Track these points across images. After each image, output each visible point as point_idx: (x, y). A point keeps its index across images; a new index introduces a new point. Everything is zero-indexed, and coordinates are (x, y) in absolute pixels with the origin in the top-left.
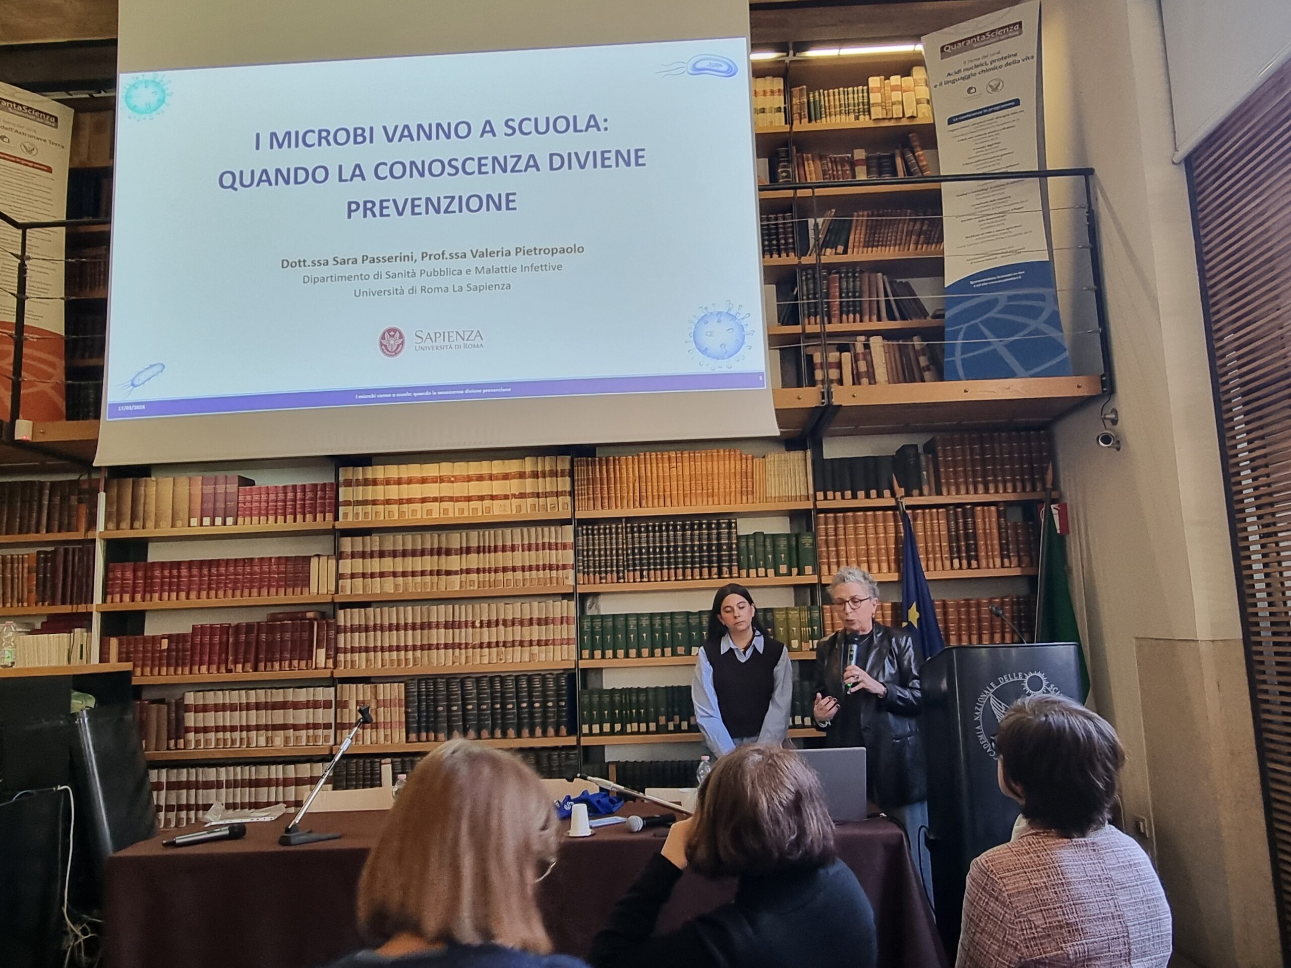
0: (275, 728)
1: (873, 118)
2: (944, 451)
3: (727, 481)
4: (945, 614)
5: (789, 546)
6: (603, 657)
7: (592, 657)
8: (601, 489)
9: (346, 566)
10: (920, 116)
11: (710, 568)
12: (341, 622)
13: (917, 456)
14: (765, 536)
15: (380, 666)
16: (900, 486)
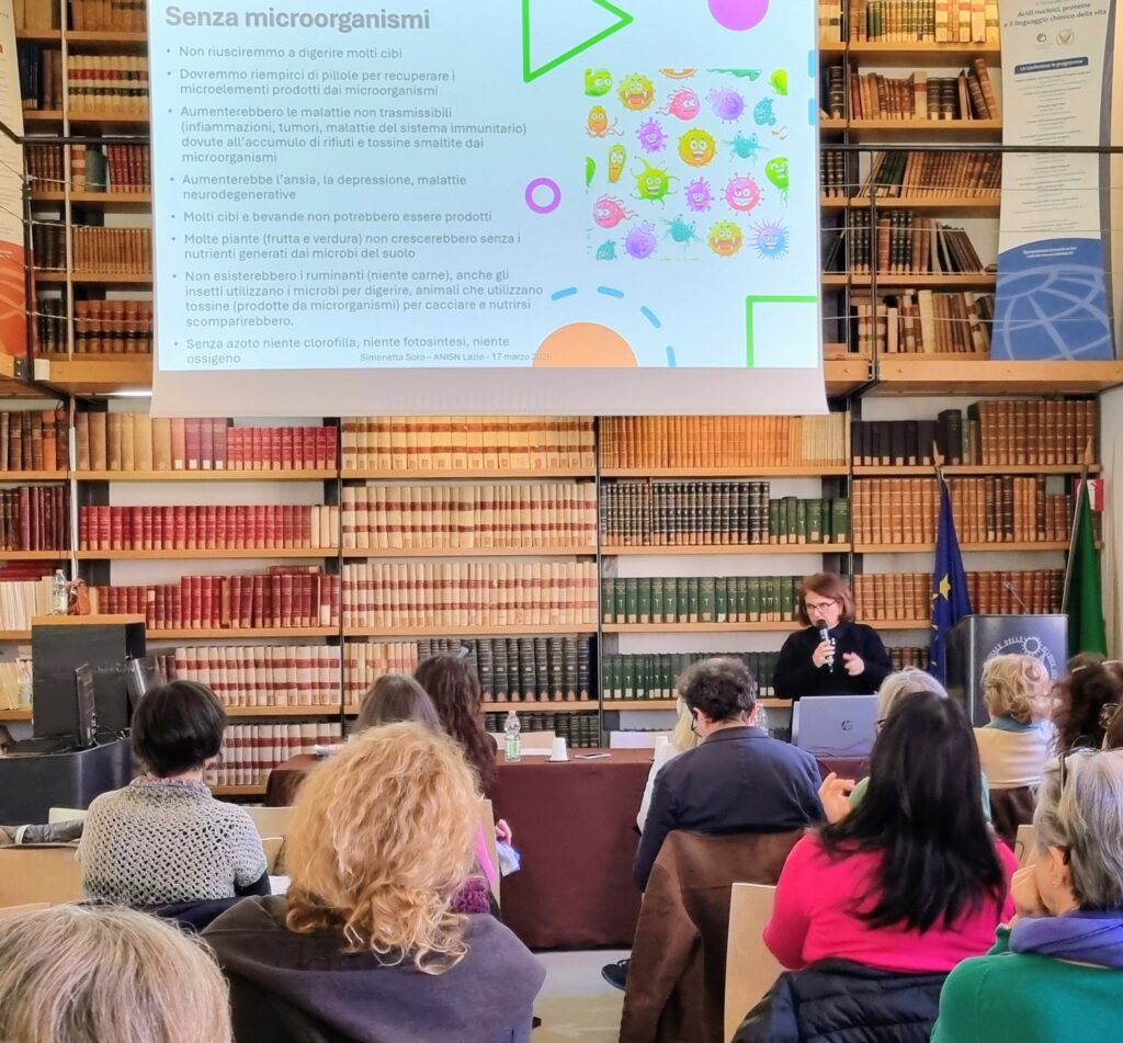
0: (276, 686)
1: (938, 39)
2: (987, 417)
3: (761, 442)
4: (977, 586)
5: (822, 512)
6: (627, 621)
7: (615, 621)
8: (628, 445)
9: (350, 518)
10: (989, 40)
11: (740, 533)
12: (347, 578)
13: (959, 422)
14: (798, 501)
15: (390, 624)
16: (940, 453)
